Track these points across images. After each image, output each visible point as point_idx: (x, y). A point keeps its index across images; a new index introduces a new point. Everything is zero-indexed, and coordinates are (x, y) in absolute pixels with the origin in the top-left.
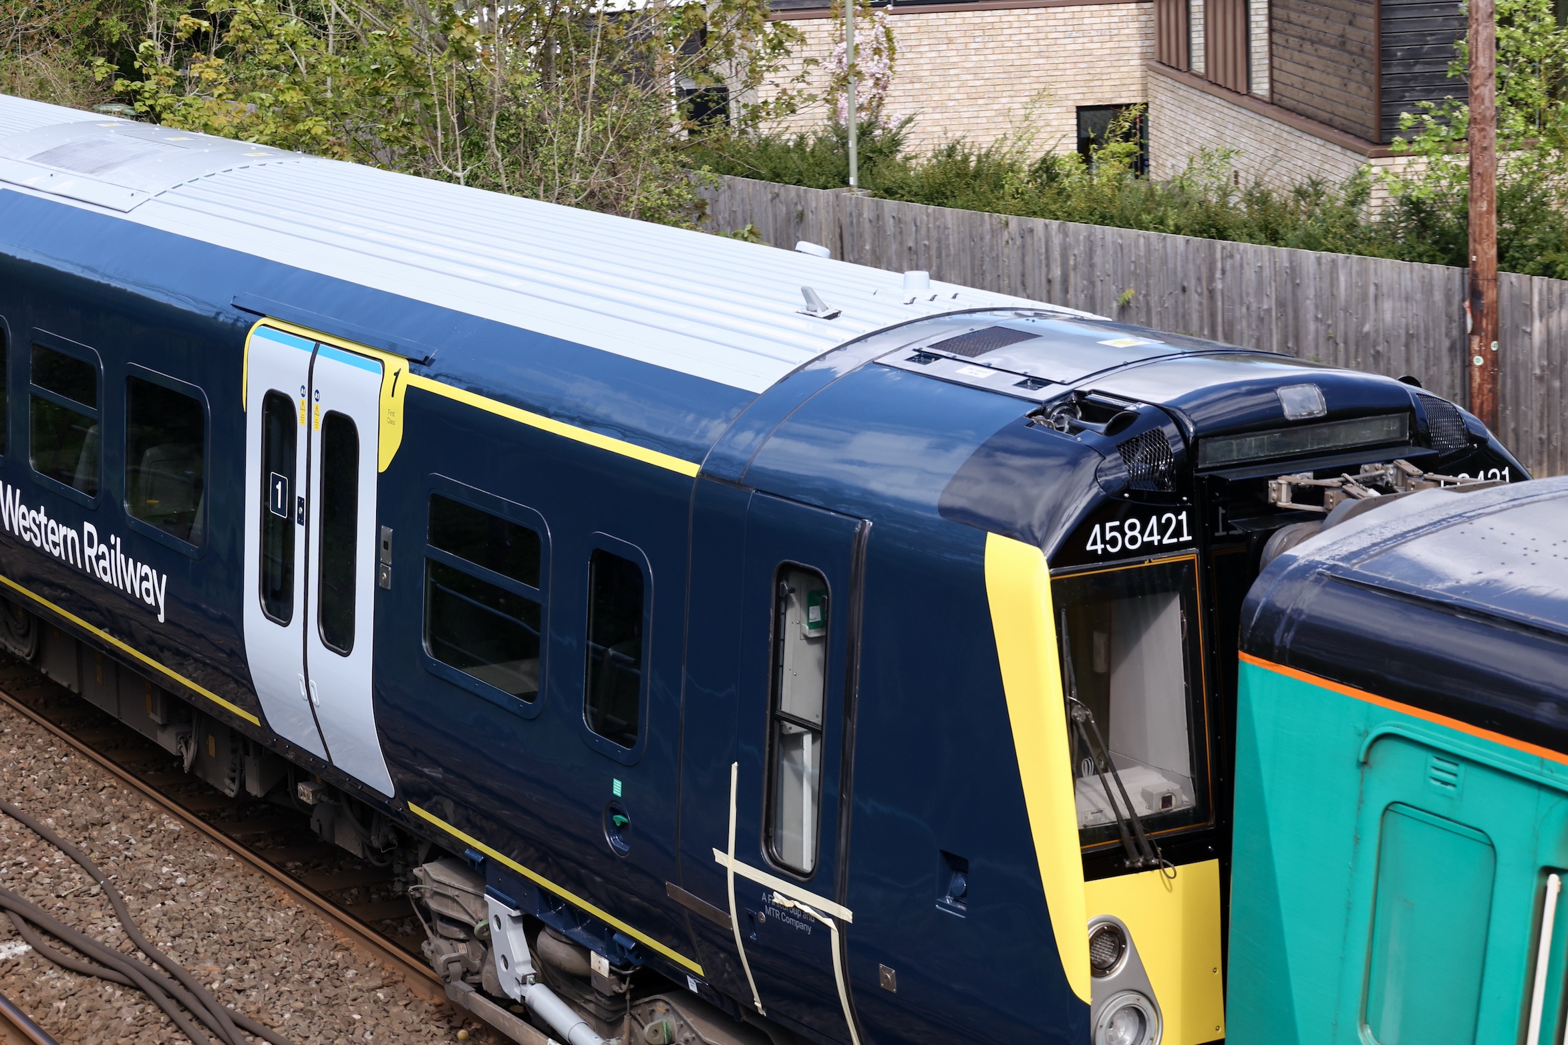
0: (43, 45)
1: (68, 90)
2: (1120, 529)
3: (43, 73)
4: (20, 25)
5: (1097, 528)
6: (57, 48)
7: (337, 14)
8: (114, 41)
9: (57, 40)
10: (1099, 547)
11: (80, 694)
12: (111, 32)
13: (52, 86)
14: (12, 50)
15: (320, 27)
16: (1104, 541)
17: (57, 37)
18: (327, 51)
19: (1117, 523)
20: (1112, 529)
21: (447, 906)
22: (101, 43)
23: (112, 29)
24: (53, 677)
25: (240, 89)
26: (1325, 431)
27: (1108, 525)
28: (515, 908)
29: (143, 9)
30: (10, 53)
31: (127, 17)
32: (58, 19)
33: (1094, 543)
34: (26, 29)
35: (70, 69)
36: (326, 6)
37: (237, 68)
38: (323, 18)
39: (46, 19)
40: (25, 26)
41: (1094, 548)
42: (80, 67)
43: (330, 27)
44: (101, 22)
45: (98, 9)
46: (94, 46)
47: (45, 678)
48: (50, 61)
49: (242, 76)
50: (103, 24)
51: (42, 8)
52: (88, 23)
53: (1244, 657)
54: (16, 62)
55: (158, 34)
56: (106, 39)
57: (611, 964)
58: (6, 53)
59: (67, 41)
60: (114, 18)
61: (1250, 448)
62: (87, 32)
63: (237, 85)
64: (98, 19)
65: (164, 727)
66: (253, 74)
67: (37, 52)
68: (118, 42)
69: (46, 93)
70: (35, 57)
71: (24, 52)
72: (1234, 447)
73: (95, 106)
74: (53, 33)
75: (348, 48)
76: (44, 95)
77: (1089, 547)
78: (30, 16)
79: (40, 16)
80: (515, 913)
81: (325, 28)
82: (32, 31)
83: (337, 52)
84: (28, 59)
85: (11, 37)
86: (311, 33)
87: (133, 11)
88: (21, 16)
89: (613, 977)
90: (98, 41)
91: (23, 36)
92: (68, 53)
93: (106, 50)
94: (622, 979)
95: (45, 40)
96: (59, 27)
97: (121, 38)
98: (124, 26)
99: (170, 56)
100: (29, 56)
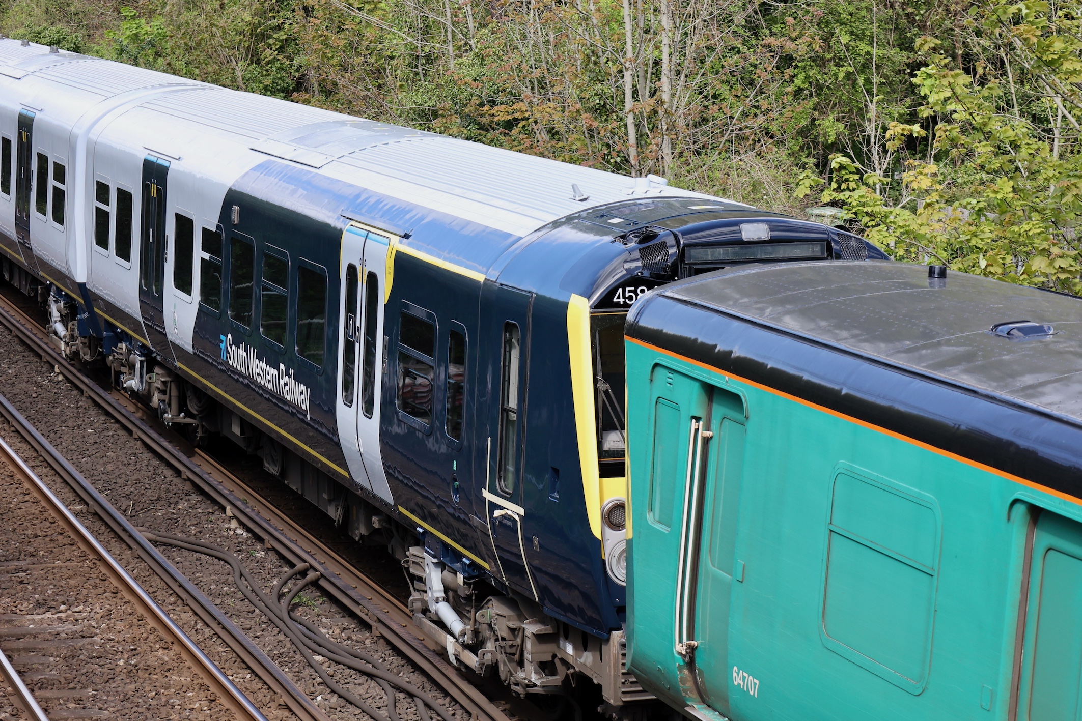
0: (757, 146)
1: (781, 192)
2: (635, 292)
3: (756, 175)
4: (735, 124)
5: (620, 290)
6: (771, 149)
7: (1064, 116)
8: (830, 141)
9: (771, 141)
10: (621, 300)
11: (302, 494)
12: (826, 133)
13: (764, 188)
14: (726, 151)
15: (1044, 130)
16: (624, 297)
17: (772, 137)
18: (1052, 156)
19: (633, 288)
20: (629, 291)
21: (417, 570)
22: (815, 142)
23: (829, 130)
24: (291, 486)
25: (958, 194)
26: (769, 248)
27: (627, 289)
28: (434, 557)
29: (861, 109)
30: (723, 153)
31: (844, 117)
32: (773, 120)
33: (619, 297)
34: (741, 129)
35: (784, 171)
36: (1051, 108)
37: (955, 171)
38: (1049, 122)
39: (761, 119)
40: (738, 127)
41: (618, 300)
42: (795, 169)
43: (1056, 132)
44: (817, 122)
45: (815, 109)
46: (809, 148)
47: (287, 487)
48: (764, 162)
49: (960, 180)
50: (819, 125)
51: (757, 107)
52: (803, 123)
53: (627, 338)
54: (728, 163)
55: (876, 136)
56: (821, 140)
57: (464, 578)
58: (720, 154)
59: (782, 142)
60: (831, 118)
61: (720, 254)
62: (803, 132)
63: (954, 189)
64: (814, 120)
65: (330, 501)
66: (972, 178)
67: (750, 153)
68: (832, 144)
69: (759, 196)
70: (749, 157)
71: (737, 152)
72: (709, 253)
73: (808, 210)
74: (767, 133)
75: (1072, 152)
76: (757, 197)
77: (615, 300)
78: (745, 115)
79: (756, 115)
80: (435, 560)
81: (1049, 131)
82: (748, 131)
83: (1061, 156)
84: (741, 160)
85: (725, 138)
86: (1034, 137)
87: (851, 111)
88: (736, 116)
89: (466, 586)
90: (813, 142)
91: (737, 136)
92: (783, 153)
93: (821, 152)
94: (469, 584)
95: (759, 141)
96: (774, 128)
97: (838, 138)
98: (841, 126)
99: (888, 159)
100: (743, 157)
